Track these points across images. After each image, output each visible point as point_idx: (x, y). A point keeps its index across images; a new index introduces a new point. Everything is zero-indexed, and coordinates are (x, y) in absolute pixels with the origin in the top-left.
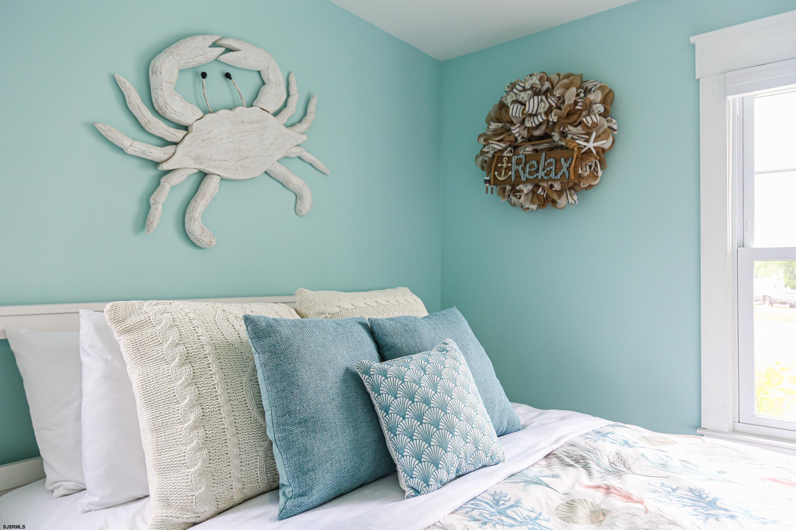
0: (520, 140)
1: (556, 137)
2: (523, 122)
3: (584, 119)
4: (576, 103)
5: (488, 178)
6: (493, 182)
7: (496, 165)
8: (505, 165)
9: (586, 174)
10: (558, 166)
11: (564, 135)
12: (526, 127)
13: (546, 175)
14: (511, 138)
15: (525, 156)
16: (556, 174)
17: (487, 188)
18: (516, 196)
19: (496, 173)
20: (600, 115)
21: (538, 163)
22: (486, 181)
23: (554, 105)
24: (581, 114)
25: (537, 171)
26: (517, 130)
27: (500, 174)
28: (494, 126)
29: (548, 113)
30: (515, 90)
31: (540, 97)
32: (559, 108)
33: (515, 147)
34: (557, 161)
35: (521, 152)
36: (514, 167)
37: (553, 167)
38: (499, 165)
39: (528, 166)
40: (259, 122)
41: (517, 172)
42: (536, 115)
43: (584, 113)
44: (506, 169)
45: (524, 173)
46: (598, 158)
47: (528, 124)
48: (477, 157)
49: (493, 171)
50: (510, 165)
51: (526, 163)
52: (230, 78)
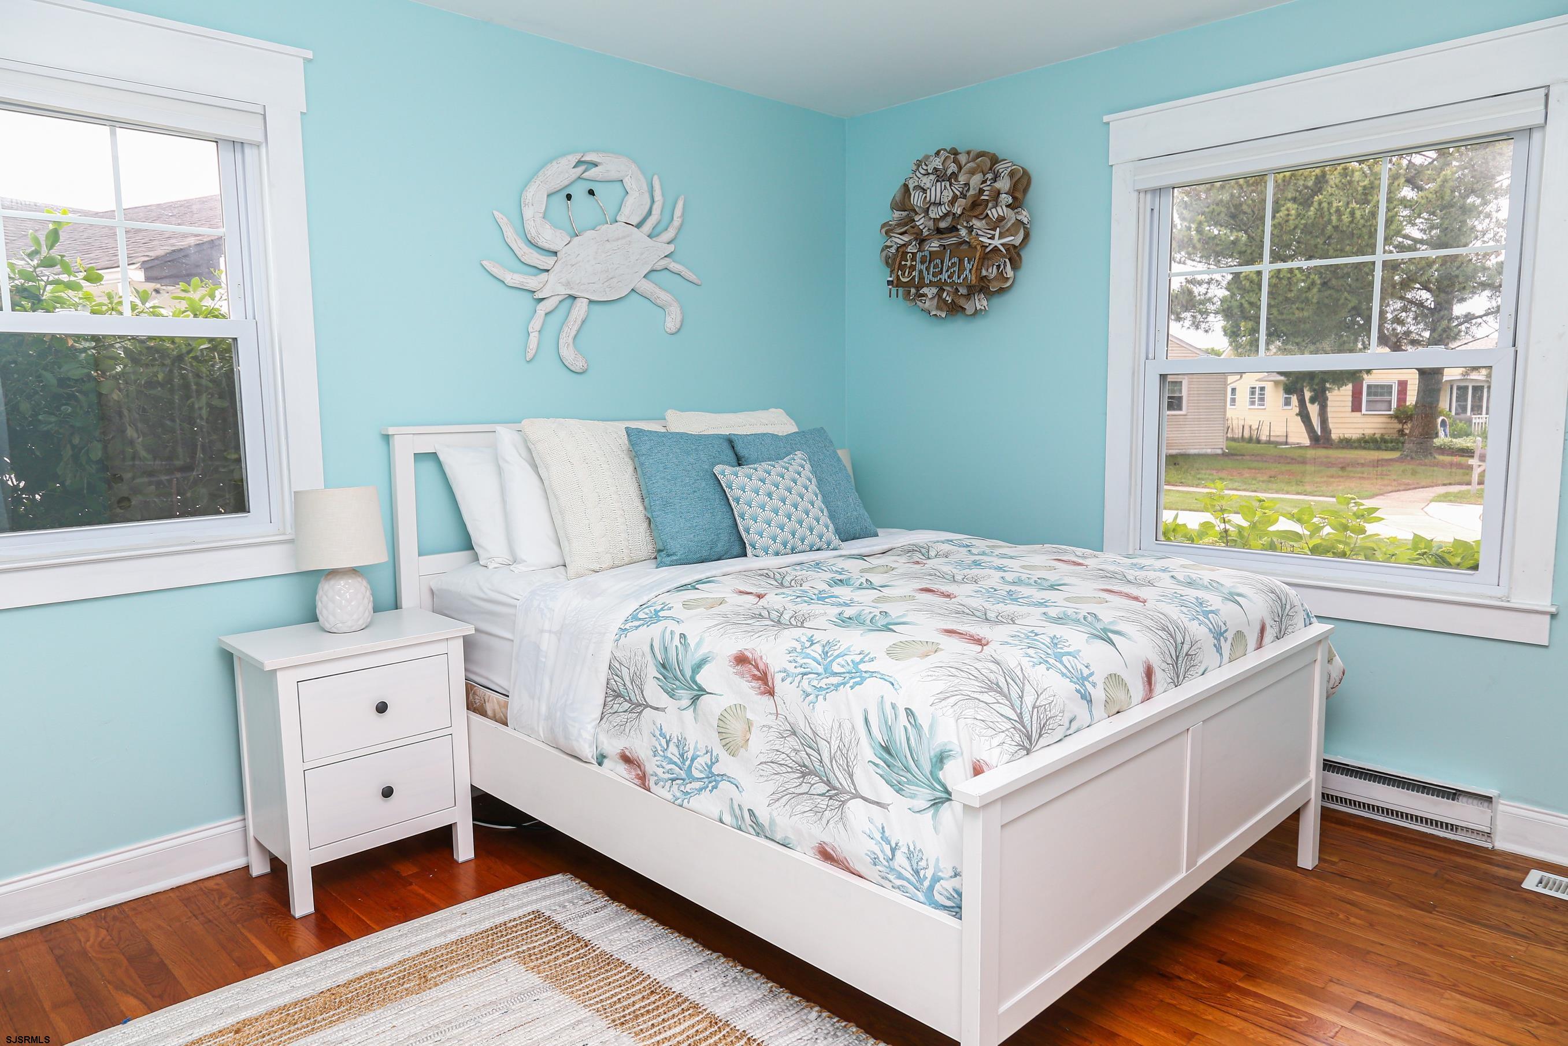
0: (925, 233)
1: (963, 232)
2: (927, 211)
3: (989, 212)
4: (981, 191)
5: (891, 279)
6: (895, 284)
7: (900, 263)
8: (908, 263)
9: (993, 276)
10: (961, 268)
11: (970, 229)
12: (931, 218)
13: (949, 277)
14: (915, 230)
15: (930, 252)
16: (959, 278)
17: (890, 289)
18: (921, 301)
19: (900, 273)
20: (1007, 206)
21: (942, 263)
22: (889, 283)
23: (958, 193)
24: (987, 206)
25: (941, 273)
26: (921, 221)
27: (903, 274)
28: (897, 214)
29: (953, 202)
30: (917, 173)
31: (943, 183)
32: (964, 197)
33: (922, 241)
34: (961, 261)
35: (926, 249)
36: (919, 266)
37: (956, 269)
38: (903, 263)
39: (932, 265)
40: (624, 237)
41: (921, 272)
42: (940, 204)
43: (990, 205)
44: (910, 268)
45: (928, 274)
46: (1008, 256)
47: (932, 215)
48: (882, 251)
49: (896, 270)
50: (914, 263)
51: (930, 262)
52: (594, 195)
